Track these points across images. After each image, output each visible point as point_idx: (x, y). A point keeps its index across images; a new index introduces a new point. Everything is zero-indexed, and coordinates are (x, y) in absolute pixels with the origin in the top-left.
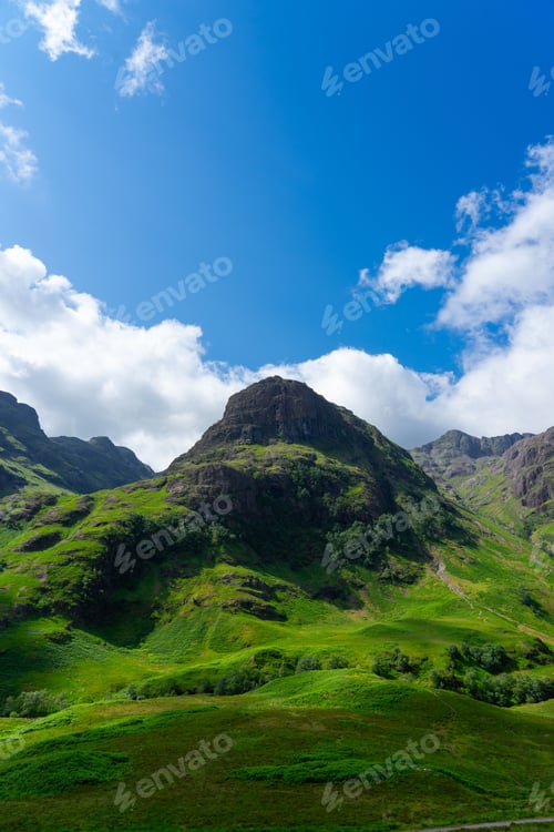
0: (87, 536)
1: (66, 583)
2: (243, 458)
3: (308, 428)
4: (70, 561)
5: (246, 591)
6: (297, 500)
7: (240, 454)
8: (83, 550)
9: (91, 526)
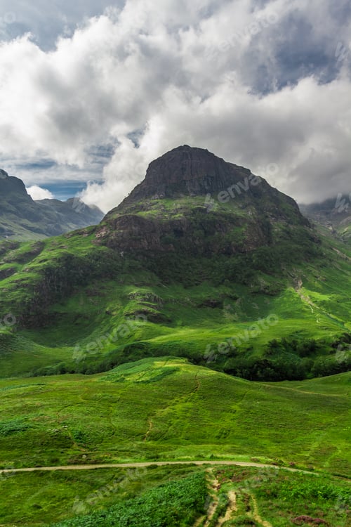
0: (32, 269)
1: (13, 302)
2: (156, 209)
3: (208, 184)
4: (18, 287)
5: (144, 304)
6: (194, 239)
7: (153, 207)
8: (28, 279)
9: (36, 262)
